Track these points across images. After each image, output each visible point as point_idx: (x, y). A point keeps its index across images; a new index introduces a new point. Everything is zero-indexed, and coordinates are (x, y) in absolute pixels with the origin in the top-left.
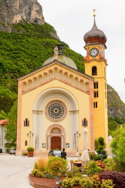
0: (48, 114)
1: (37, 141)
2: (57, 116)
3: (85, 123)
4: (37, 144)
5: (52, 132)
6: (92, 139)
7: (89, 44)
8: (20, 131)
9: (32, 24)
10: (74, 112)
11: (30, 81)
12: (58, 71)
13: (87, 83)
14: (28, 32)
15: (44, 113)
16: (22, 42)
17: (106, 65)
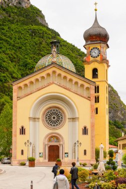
0: (45, 122)
1: (33, 151)
2: (55, 123)
3: (85, 131)
4: (34, 154)
5: (50, 140)
6: (92, 148)
7: (89, 43)
8: (16, 139)
9: (16, 7)
10: (74, 119)
11: (26, 85)
12: (57, 74)
13: (88, 89)
14: (10, 16)
15: (41, 120)
16: (3, 29)
17: (108, 66)
